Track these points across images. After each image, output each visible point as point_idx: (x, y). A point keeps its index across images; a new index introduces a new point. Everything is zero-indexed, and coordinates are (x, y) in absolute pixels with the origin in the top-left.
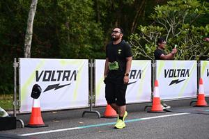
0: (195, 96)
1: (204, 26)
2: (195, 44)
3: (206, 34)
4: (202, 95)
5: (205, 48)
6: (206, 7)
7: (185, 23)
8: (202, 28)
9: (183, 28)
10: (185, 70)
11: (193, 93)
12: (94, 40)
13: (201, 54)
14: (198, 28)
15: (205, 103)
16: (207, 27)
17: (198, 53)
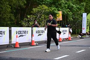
6: (50, 9)
7: (43, 14)
10: (43, 31)
12: (11, 20)
14: (47, 16)
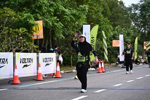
0: (12, 77)
1: (19, 29)
2: (12, 41)
3: (20, 34)
4: (17, 76)
5: (19, 44)
6: (20, 16)
7: (6, 26)
8: (17, 30)
9: (4, 30)
10: (4, 59)
11: (11, 75)
13: (17, 48)
14: (14, 30)
15: (18, 82)
16: (20, 29)
17: (15, 48)
